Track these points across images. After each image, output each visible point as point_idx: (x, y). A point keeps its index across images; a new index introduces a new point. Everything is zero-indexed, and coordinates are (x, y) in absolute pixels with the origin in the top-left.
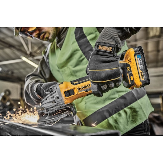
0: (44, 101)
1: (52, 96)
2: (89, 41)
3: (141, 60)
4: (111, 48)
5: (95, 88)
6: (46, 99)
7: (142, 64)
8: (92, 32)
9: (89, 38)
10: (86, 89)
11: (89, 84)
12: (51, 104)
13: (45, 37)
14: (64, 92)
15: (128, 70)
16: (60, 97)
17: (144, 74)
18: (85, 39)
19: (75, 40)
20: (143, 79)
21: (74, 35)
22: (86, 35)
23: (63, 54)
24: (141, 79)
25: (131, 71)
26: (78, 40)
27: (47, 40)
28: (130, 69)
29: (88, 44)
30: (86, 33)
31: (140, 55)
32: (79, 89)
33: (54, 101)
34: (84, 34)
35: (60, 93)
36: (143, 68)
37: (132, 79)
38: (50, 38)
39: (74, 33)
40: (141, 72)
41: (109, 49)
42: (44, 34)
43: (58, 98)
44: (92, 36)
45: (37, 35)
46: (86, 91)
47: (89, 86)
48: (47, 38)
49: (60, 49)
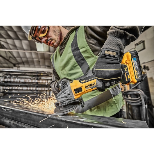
0: (58, 97)
1: (64, 93)
2: (82, 53)
3: (136, 62)
4: (115, 53)
5: (100, 84)
6: (60, 95)
7: (137, 65)
8: (84, 46)
9: (81, 50)
10: (91, 86)
11: (94, 82)
12: (64, 99)
13: (52, 42)
14: (74, 90)
15: (126, 70)
16: (71, 94)
17: (139, 73)
18: (78, 51)
19: (71, 51)
20: (138, 78)
21: (71, 47)
22: (79, 48)
23: (62, 60)
24: (136, 77)
25: (128, 71)
26: (73, 51)
27: (52, 45)
28: (127, 69)
29: (81, 55)
30: (79, 47)
31: (135, 58)
32: (86, 87)
33: (67, 97)
34: (78, 48)
35: (71, 91)
36: (137, 68)
37: (129, 78)
38: (55, 44)
39: (71, 46)
40: (137, 72)
41: (114, 54)
42: (51, 40)
43: (69, 94)
44: (84, 49)
45: (45, 40)
46: (92, 88)
47: (94, 84)
48: (53, 44)
49: (61, 56)
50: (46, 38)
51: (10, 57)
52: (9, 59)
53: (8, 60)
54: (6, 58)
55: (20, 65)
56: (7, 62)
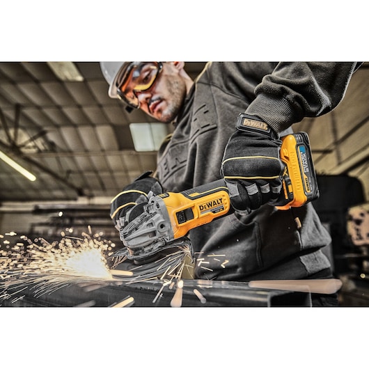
50: (148, 95)
51: (69, 172)
52: (68, 177)
53: (64, 180)
54: (60, 175)
55: (95, 192)
56: (63, 185)
